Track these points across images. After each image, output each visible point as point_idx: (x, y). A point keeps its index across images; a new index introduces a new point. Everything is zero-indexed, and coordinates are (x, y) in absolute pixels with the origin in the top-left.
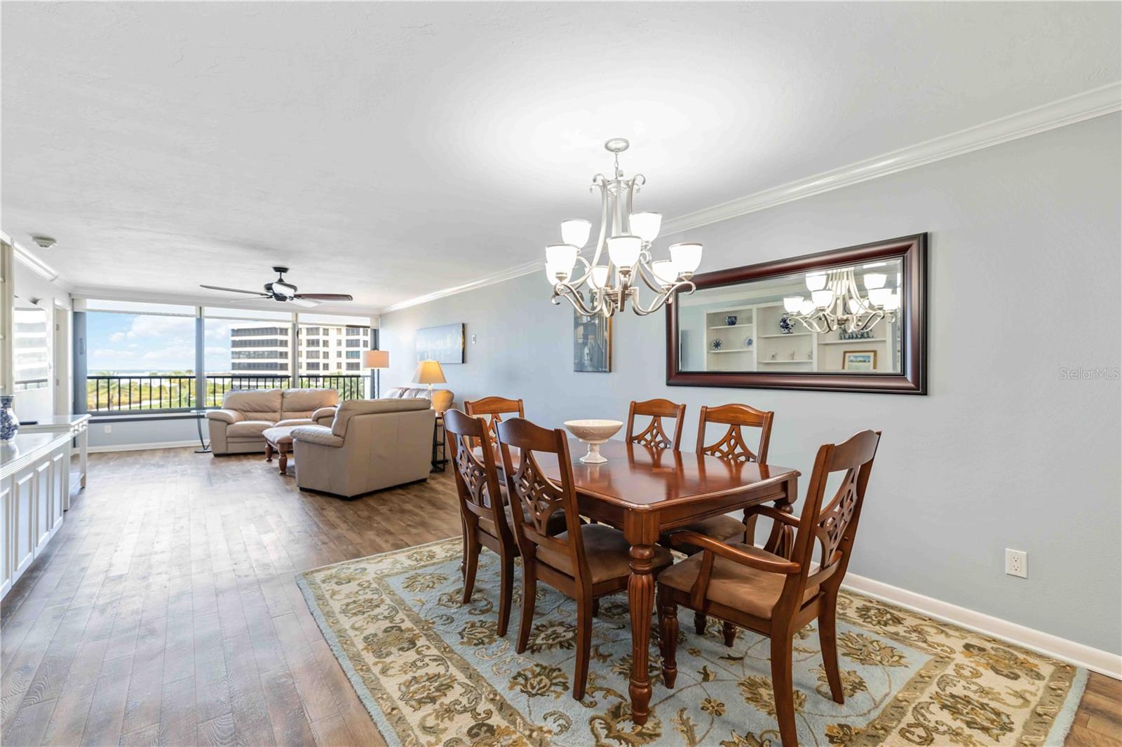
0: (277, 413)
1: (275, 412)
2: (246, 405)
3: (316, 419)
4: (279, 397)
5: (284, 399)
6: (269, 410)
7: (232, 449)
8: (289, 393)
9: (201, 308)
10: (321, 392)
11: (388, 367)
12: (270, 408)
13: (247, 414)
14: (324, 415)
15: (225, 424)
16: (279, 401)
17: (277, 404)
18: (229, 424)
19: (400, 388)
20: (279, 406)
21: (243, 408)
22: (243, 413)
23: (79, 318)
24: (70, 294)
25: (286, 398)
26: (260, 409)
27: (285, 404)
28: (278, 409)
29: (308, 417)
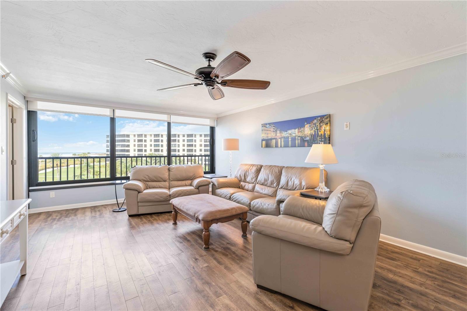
0: (166, 182)
1: (165, 181)
2: (147, 177)
3: (198, 187)
4: (167, 171)
5: (170, 172)
6: (162, 180)
7: (142, 211)
9: (114, 110)
10: (194, 167)
11: (238, 150)
12: (161, 178)
13: (147, 183)
14: (201, 184)
15: (137, 192)
16: (167, 174)
17: (166, 175)
18: (139, 192)
20: (168, 177)
21: (145, 179)
22: (144, 182)
23: (31, 115)
24: (25, 97)
25: (170, 171)
26: (156, 179)
27: (171, 176)
28: (167, 179)
29: (191, 185)
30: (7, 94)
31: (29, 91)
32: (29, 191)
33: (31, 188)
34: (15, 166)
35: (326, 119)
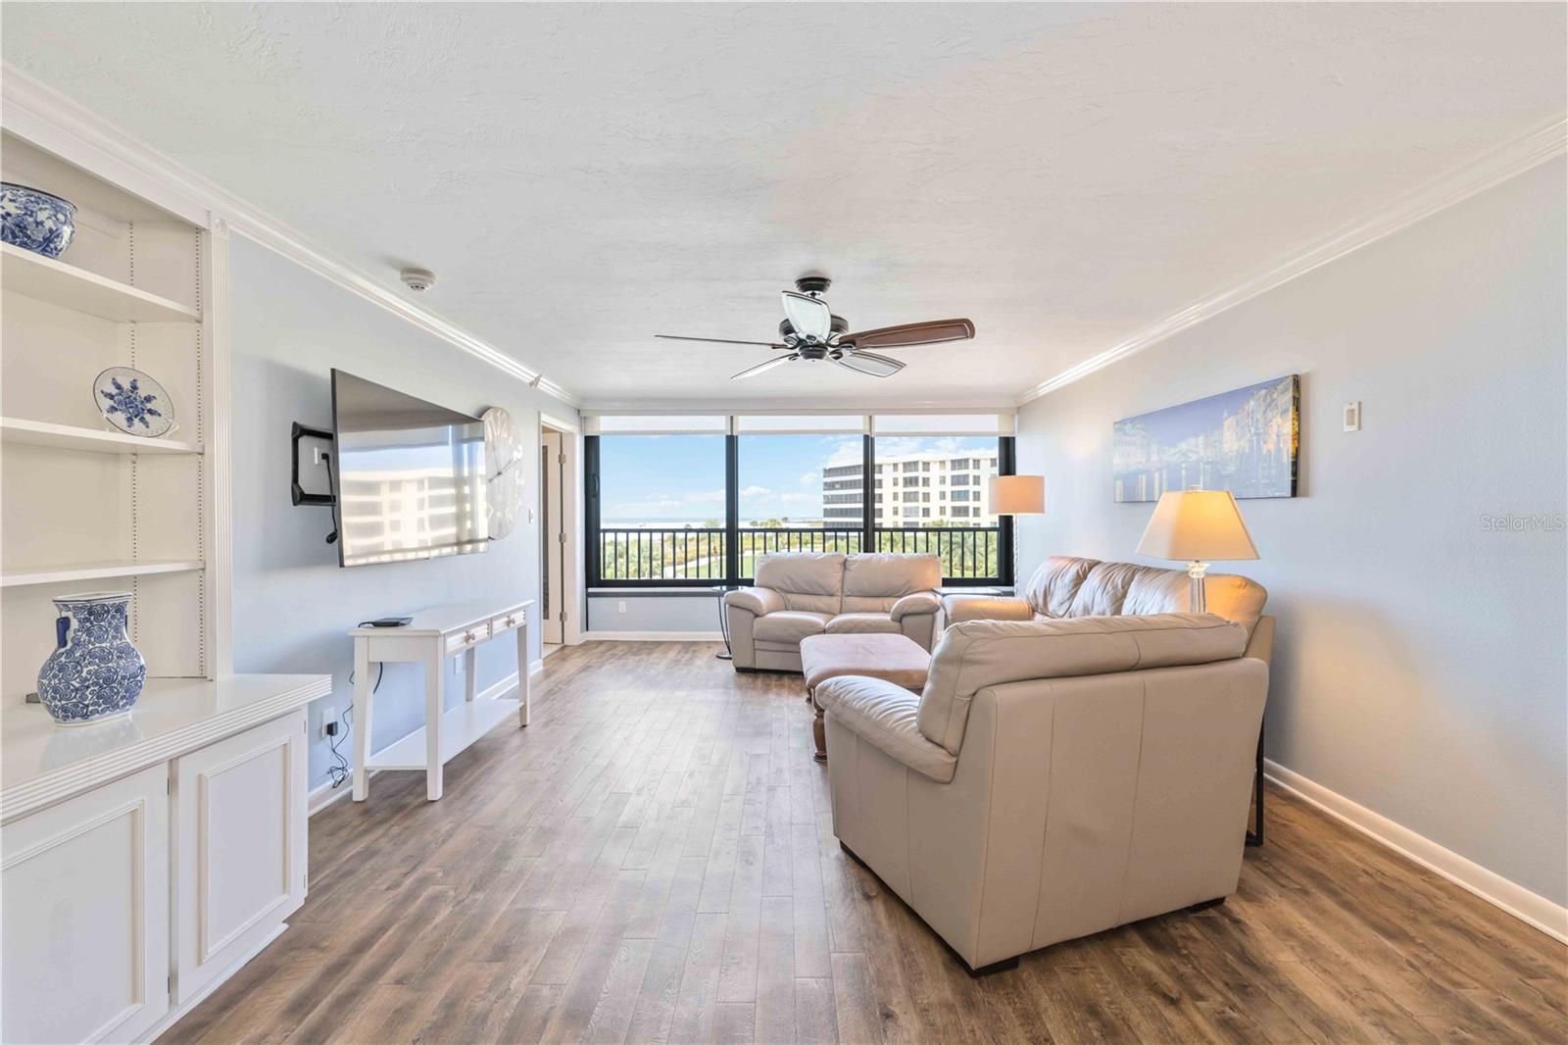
0: (834, 598)
1: (832, 595)
2: (788, 582)
3: (899, 616)
4: (838, 568)
5: (848, 572)
6: (823, 592)
7: (761, 663)
8: (856, 561)
9: (732, 418)
10: (910, 561)
11: (1043, 512)
12: (823, 588)
13: (789, 596)
14: (911, 610)
15: (752, 615)
16: (840, 575)
17: (834, 580)
18: (757, 616)
19: (1075, 560)
20: (839, 585)
21: (784, 586)
22: (783, 594)
23: (591, 444)
24: (579, 411)
25: (849, 570)
26: (808, 588)
27: (847, 583)
28: (837, 591)
29: (884, 611)
30: (539, 414)
31: (584, 399)
32: (588, 595)
33: (591, 590)
34: (564, 544)
35: (1282, 393)
